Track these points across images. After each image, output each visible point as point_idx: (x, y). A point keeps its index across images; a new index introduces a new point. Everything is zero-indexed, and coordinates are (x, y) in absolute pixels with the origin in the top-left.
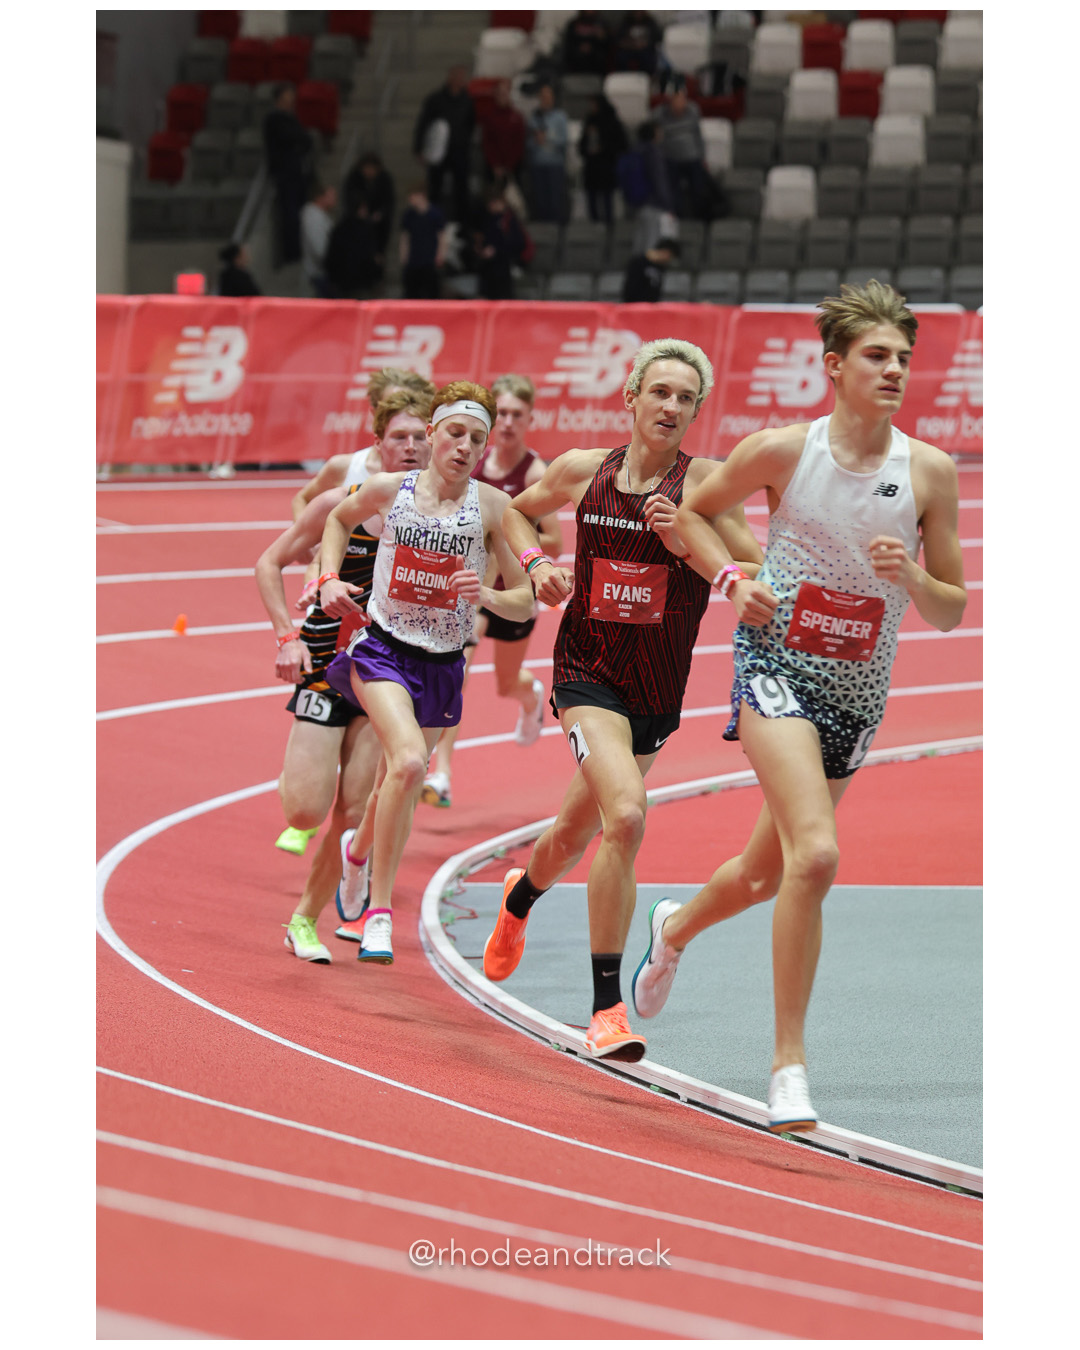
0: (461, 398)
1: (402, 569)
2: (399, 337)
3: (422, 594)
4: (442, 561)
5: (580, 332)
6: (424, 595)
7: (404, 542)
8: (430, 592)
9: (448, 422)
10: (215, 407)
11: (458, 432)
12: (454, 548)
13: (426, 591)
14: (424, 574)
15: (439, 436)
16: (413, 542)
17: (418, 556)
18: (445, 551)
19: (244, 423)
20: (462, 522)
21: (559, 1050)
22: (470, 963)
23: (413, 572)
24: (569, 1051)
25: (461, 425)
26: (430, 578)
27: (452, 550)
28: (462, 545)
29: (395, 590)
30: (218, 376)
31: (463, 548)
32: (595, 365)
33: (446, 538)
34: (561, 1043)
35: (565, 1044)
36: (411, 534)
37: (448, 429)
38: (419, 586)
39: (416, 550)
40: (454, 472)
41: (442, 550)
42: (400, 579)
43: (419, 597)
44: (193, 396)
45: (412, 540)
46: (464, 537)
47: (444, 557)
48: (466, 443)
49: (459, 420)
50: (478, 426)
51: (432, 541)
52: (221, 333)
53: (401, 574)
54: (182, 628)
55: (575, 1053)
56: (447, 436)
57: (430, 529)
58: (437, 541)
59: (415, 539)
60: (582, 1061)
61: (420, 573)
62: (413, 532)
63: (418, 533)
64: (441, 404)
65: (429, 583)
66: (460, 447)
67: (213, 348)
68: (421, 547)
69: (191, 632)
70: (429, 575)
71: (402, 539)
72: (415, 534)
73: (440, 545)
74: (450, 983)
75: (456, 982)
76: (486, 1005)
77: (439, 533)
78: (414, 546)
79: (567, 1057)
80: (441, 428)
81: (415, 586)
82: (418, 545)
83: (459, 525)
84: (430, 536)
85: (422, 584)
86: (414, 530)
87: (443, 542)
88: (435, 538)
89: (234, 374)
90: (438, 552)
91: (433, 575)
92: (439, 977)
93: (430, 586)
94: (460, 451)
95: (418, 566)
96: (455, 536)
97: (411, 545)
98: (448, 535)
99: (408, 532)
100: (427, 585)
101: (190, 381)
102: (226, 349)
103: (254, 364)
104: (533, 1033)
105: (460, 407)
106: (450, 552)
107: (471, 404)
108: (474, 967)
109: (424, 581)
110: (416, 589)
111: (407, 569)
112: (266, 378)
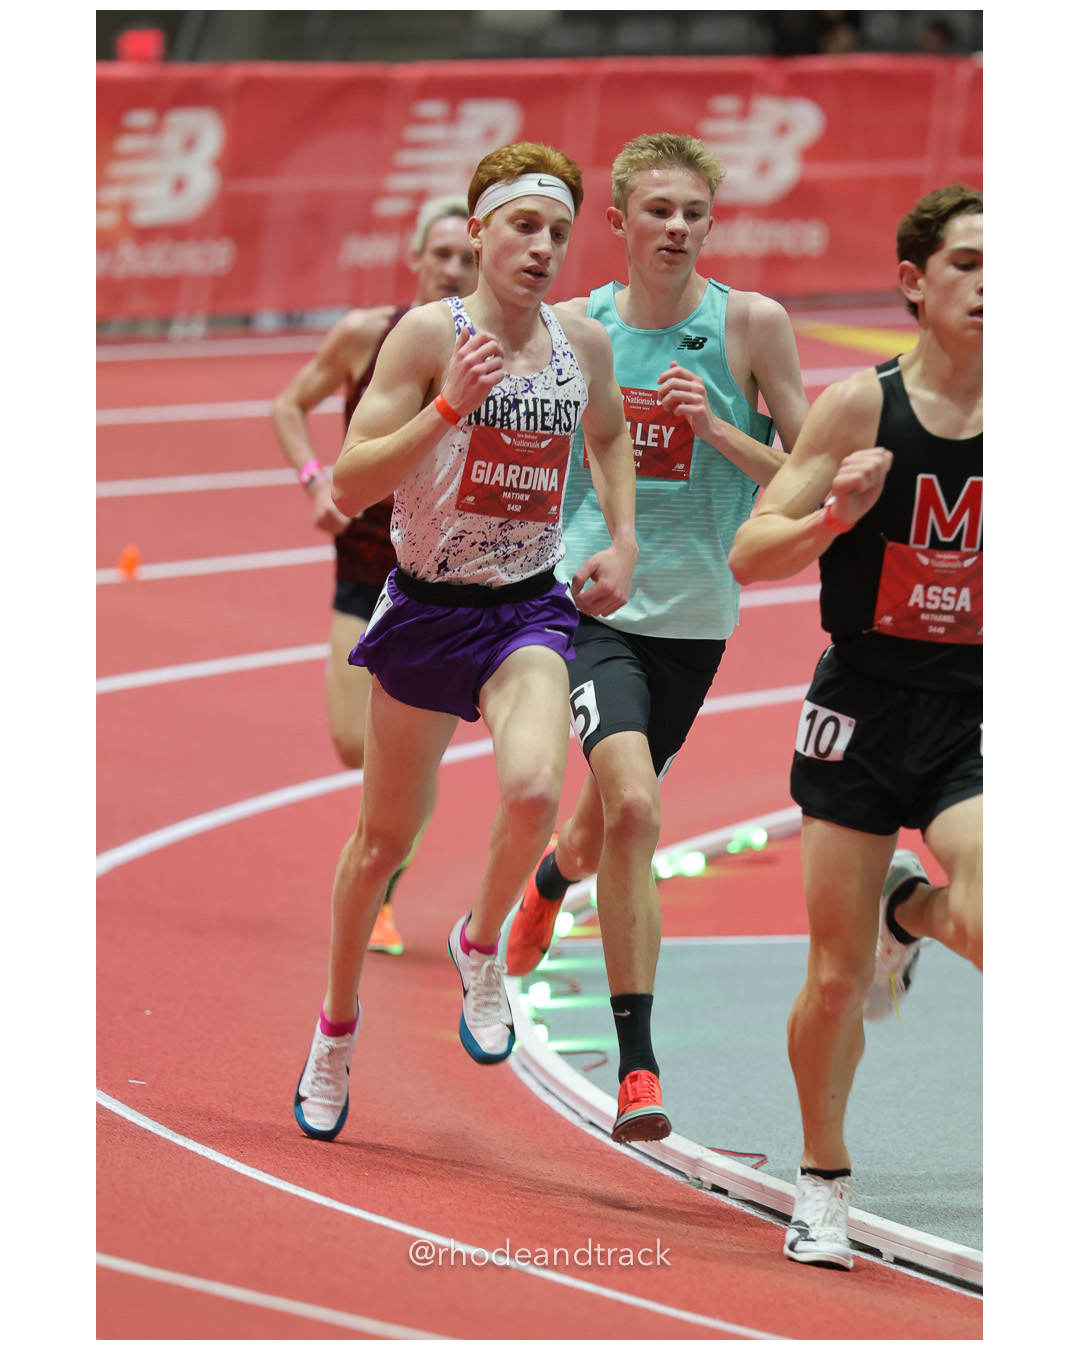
0: (529, 169)
1: (483, 464)
2: (452, 118)
3: (514, 502)
4: (544, 444)
5: (726, 103)
6: (518, 502)
7: (486, 420)
8: (527, 498)
9: (510, 210)
10: (177, 233)
11: (528, 223)
12: (559, 422)
13: (521, 497)
14: (517, 468)
15: (496, 234)
16: (502, 420)
17: (508, 440)
18: (548, 428)
19: (219, 255)
20: (562, 379)
21: (700, 1187)
22: (568, 1062)
23: (501, 467)
24: (716, 1189)
25: (535, 213)
26: (527, 474)
27: (557, 426)
28: (568, 415)
29: (471, 499)
30: (179, 185)
31: (569, 420)
32: (750, 152)
33: (547, 406)
34: (703, 1177)
35: (708, 1178)
36: (495, 408)
37: (511, 220)
38: (511, 489)
39: (506, 432)
40: (525, 290)
41: (544, 428)
42: (480, 480)
43: (510, 507)
44: (144, 216)
45: (499, 416)
46: (568, 402)
47: (545, 437)
48: (542, 241)
49: (528, 205)
50: (561, 213)
51: (528, 414)
52: (182, 121)
53: (482, 472)
54: (130, 566)
55: (724, 1192)
56: (509, 232)
57: (519, 397)
58: (535, 413)
59: (503, 414)
60: (735, 1204)
61: (512, 467)
62: (499, 404)
63: (506, 405)
64: (493, 180)
65: (526, 482)
66: (534, 248)
67: (171, 140)
68: (514, 426)
69: (149, 572)
70: (525, 469)
71: (483, 416)
72: (502, 407)
73: (539, 419)
74: (539, 1091)
75: (547, 1089)
76: (591, 1123)
77: (534, 400)
78: (502, 425)
79: (712, 1199)
80: (499, 219)
81: (505, 489)
82: (509, 424)
83: (560, 384)
84: (522, 408)
85: (515, 485)
86: (498, 399)
87: (544, 414)
88: (531, 409)
89: (203, 183)
90: (539, 431)
91: (531, 470)
92: (521, 1083)
93: (527, 487)
94: (535, 255)
95: (509, 457)
96: (557, 401)
97: (498, 425)
98: (548, 401)
99: (491, 403)
100: (522, 486)
101: (140, 192)
102: (190, 144)
103: (233, 164)
104: (662, 1164)
105: (529, 184)
106: (554, 429)
107: (547, 178)
108: (574, 1066)
109: (518, 480)
110: (505, 494)
111: (490, 464)
112: (253, 186)
